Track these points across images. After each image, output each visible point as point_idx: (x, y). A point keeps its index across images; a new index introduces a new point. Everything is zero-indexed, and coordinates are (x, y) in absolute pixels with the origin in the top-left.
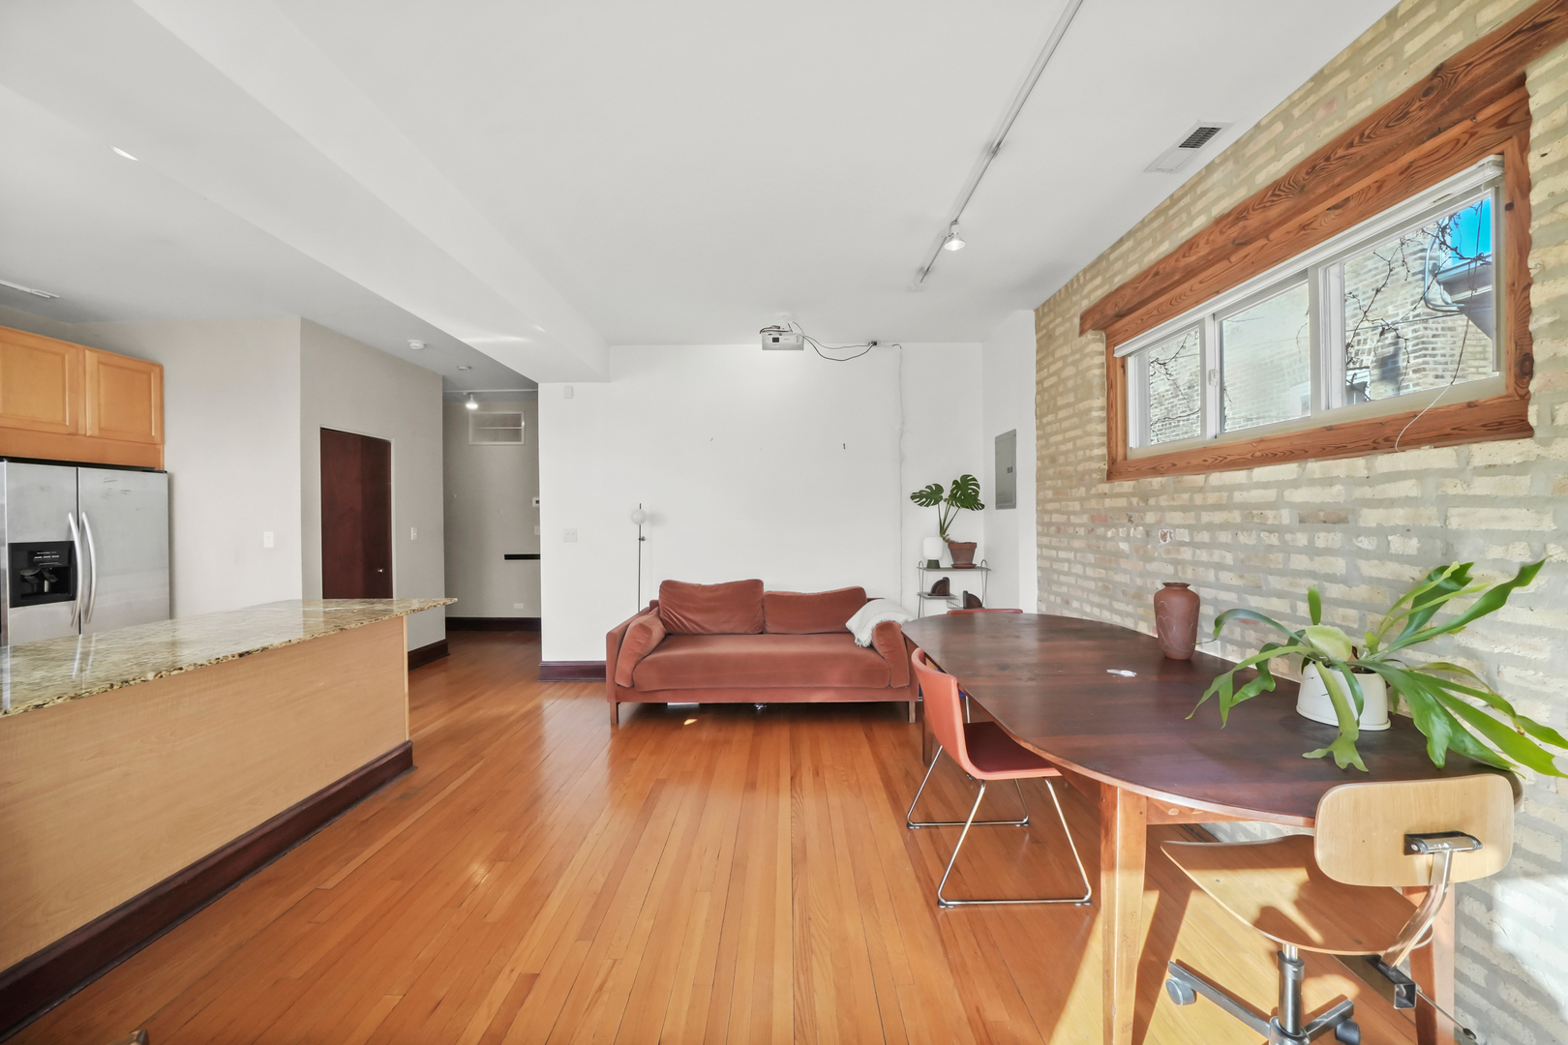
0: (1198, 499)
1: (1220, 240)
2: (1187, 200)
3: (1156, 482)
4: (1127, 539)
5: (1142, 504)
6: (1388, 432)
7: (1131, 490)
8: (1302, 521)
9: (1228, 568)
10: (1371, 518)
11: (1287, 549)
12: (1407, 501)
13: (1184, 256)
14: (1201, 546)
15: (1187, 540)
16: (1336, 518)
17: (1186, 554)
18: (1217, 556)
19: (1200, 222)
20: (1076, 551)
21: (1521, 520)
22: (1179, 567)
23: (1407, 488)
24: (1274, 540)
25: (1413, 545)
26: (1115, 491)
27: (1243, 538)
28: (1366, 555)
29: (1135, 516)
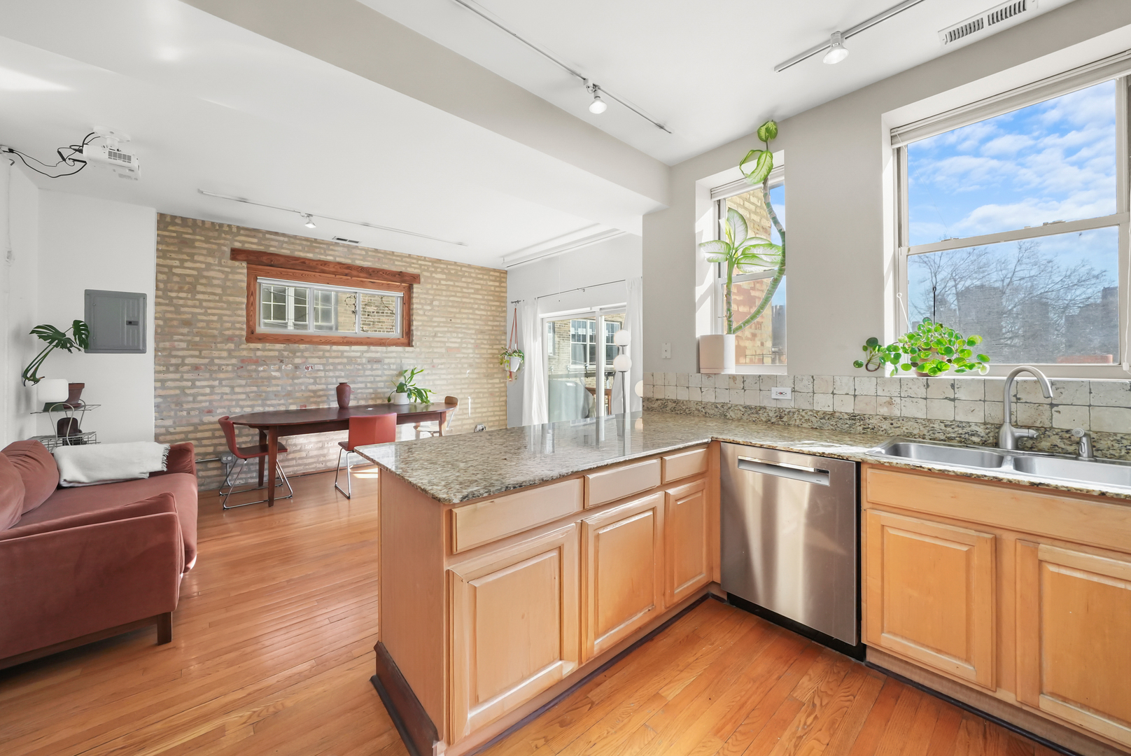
0: (327, 354)
1: (340, 270)
2: (325, 246)
3: (302, 346)
4: (279, 370)
5: (290, 355)
6: (383, 341)
7: (283, 348)
8: (368, 362)
9: (342, 377)
10: (387, 361)
11: (364, 370)
12: (395, 357)
13: (321, 265)
14: (330, 370)
15: (322, 369)
16: (378, 361)
17: (321, 374)
18: (337, 373)
19: (330, 258)
20: (221, 380)
21: (412, 361)
22: (318, 380)
23: (394, 355)
24: (360, 367)
25: (393, 367)
26: (267, 348)
27: (347, 367)
28: (385, 369)
29: (286, 360)
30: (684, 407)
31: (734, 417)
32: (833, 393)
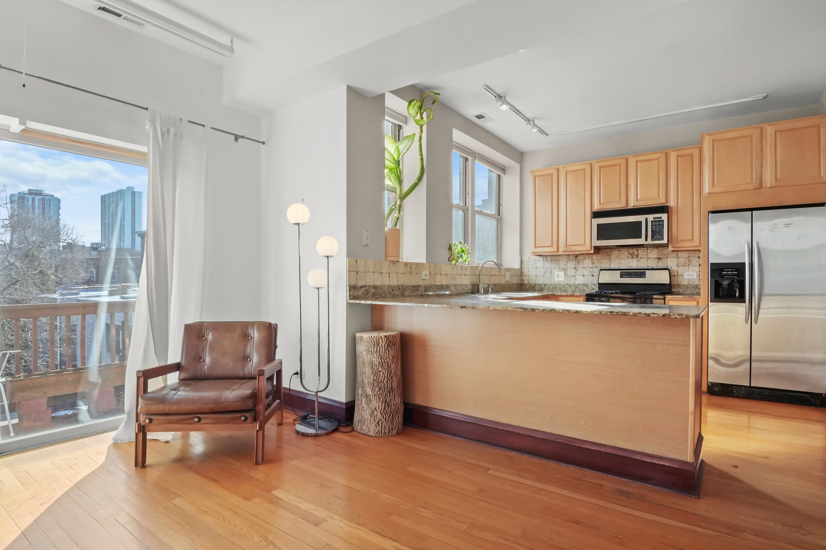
30: (381, 292)
31: (407, 294)
32: (441, 274)
